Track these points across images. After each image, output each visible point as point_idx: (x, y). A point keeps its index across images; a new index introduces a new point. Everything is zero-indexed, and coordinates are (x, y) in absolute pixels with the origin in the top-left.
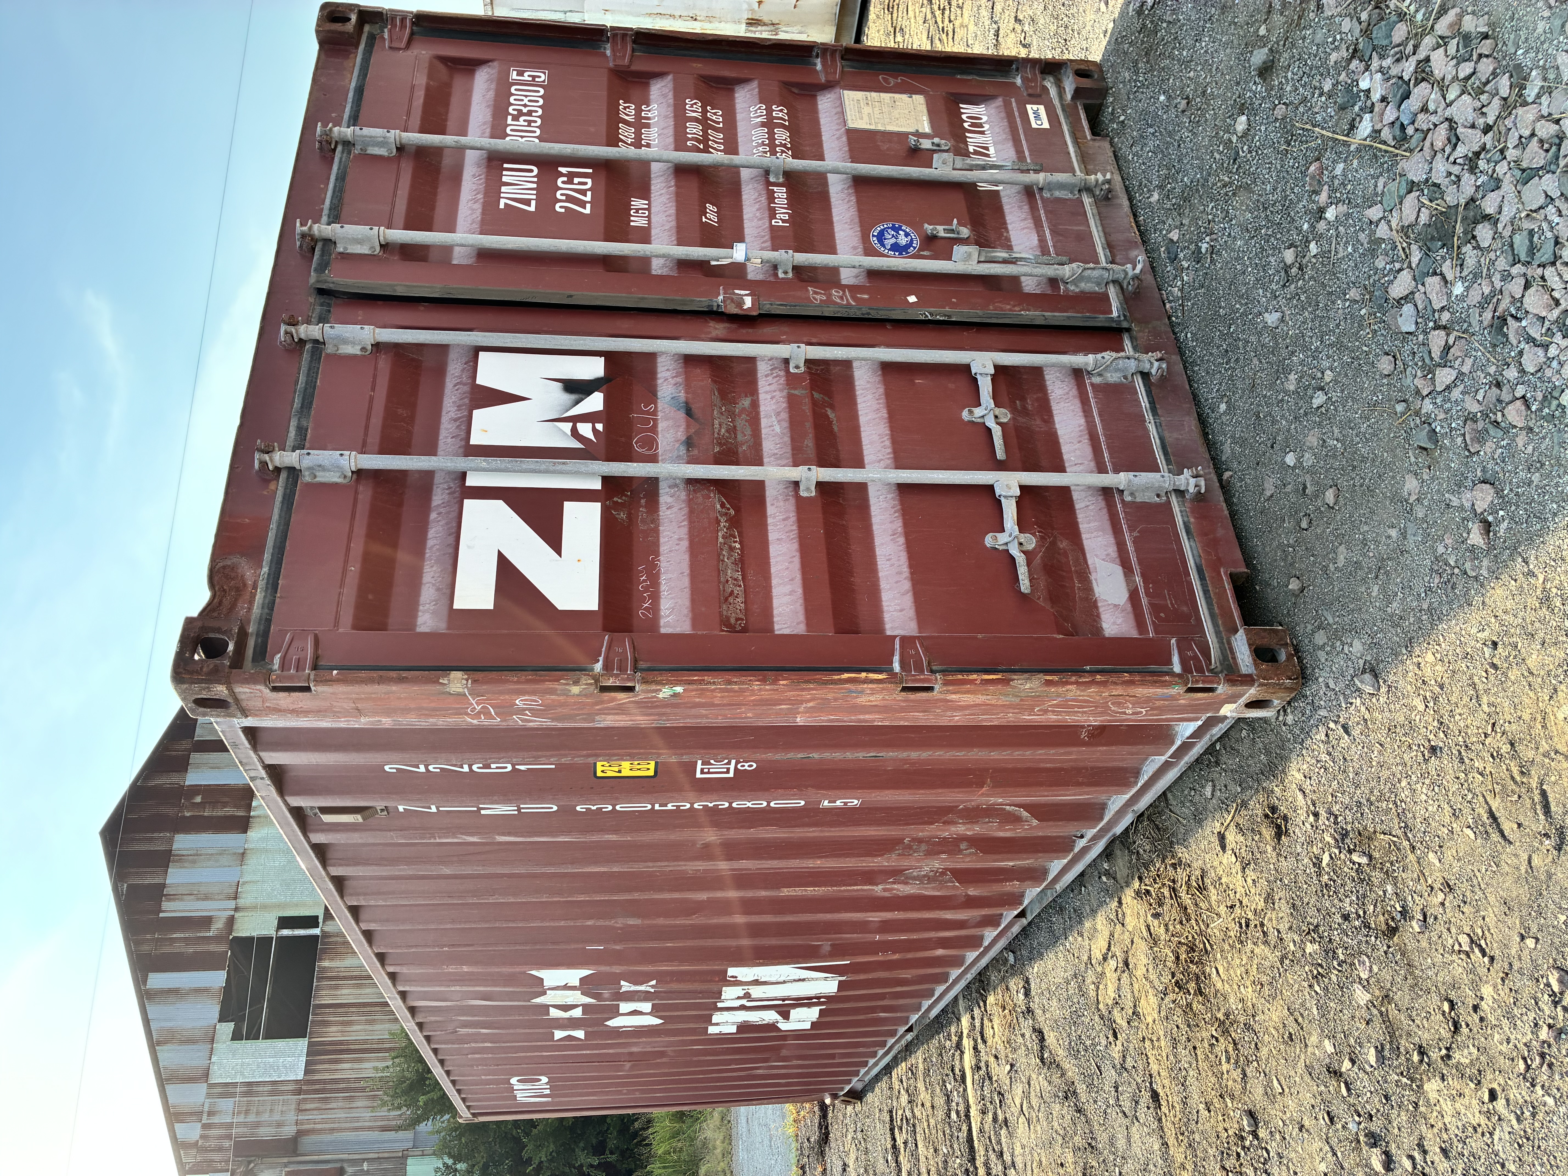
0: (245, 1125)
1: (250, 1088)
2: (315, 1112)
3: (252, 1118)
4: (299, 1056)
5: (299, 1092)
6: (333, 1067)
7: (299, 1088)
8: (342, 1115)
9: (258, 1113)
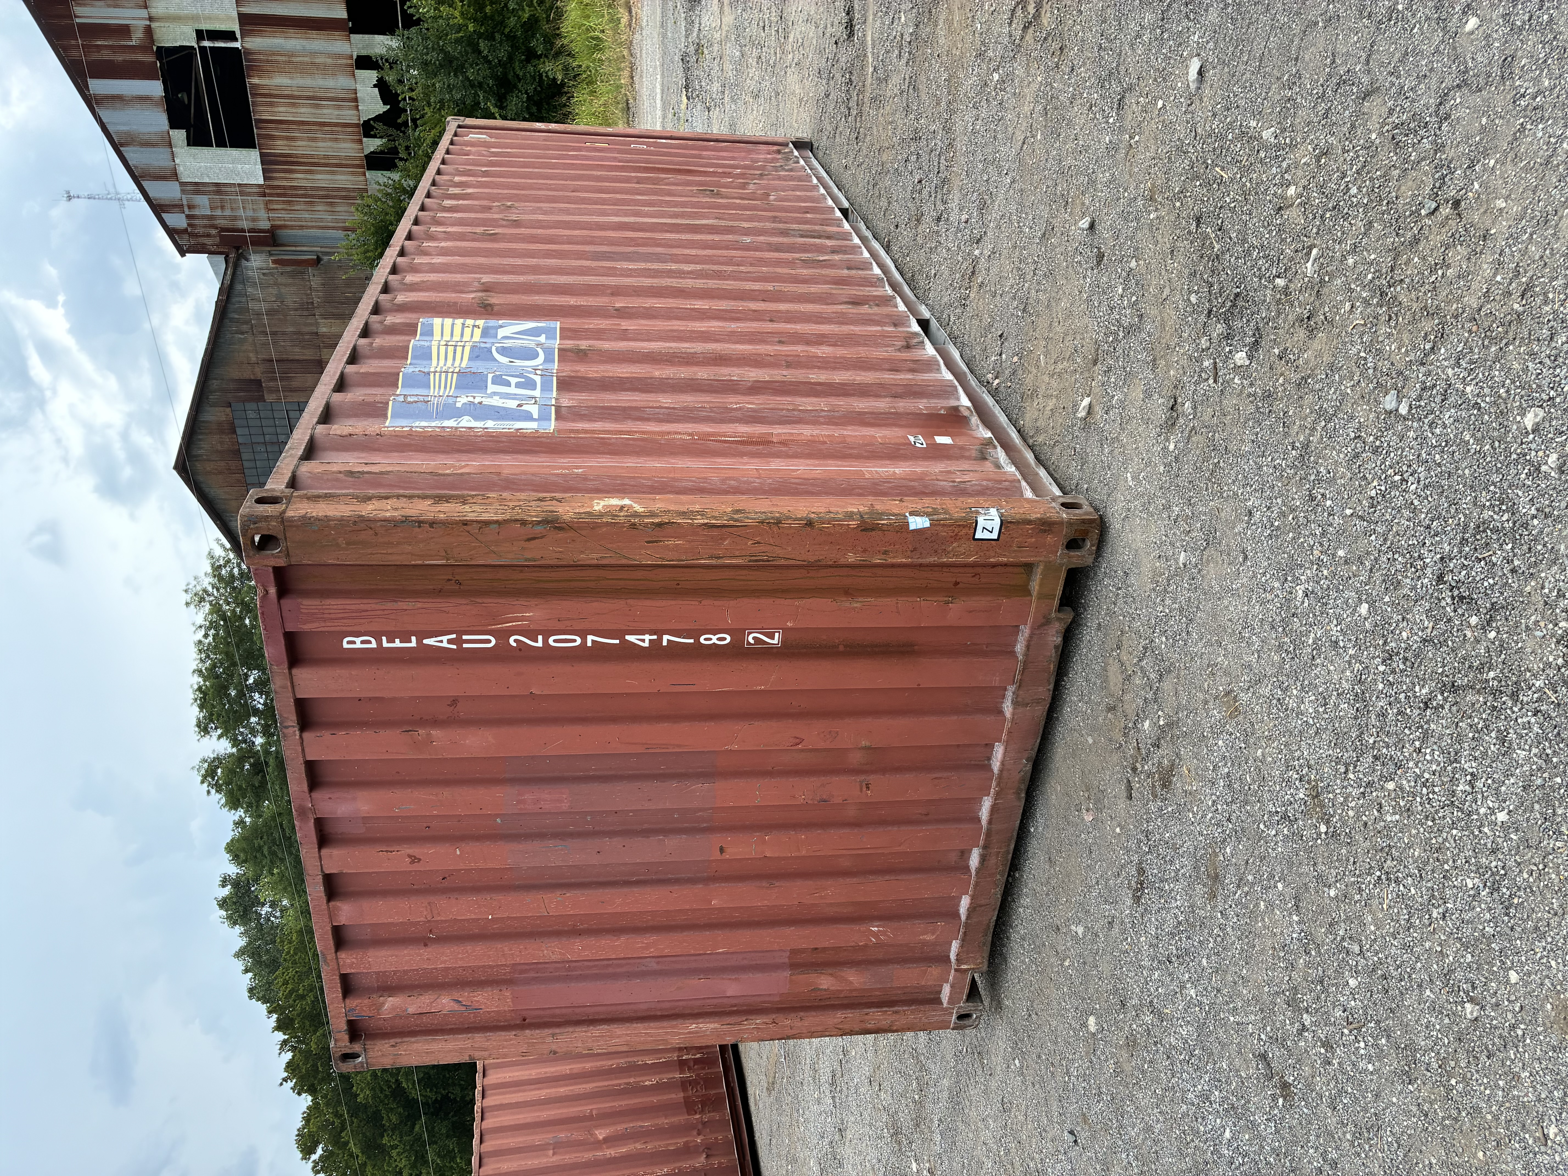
0: (224, 217)
1: (219, 188)
2: (283, 212)
3: (228, 213)
4: (255, 164)
5: (264, 195)
6: (287, 175)
7: (263, 191)
8: (307, 215)
9: (232, 209)
